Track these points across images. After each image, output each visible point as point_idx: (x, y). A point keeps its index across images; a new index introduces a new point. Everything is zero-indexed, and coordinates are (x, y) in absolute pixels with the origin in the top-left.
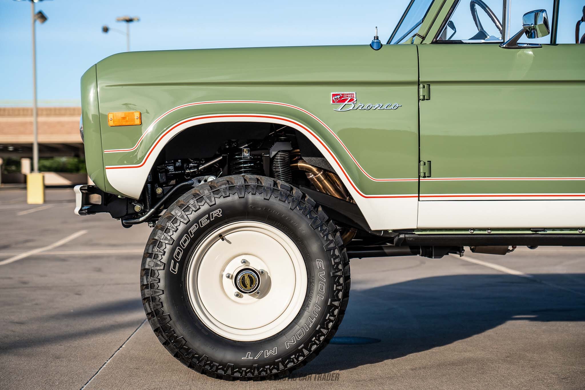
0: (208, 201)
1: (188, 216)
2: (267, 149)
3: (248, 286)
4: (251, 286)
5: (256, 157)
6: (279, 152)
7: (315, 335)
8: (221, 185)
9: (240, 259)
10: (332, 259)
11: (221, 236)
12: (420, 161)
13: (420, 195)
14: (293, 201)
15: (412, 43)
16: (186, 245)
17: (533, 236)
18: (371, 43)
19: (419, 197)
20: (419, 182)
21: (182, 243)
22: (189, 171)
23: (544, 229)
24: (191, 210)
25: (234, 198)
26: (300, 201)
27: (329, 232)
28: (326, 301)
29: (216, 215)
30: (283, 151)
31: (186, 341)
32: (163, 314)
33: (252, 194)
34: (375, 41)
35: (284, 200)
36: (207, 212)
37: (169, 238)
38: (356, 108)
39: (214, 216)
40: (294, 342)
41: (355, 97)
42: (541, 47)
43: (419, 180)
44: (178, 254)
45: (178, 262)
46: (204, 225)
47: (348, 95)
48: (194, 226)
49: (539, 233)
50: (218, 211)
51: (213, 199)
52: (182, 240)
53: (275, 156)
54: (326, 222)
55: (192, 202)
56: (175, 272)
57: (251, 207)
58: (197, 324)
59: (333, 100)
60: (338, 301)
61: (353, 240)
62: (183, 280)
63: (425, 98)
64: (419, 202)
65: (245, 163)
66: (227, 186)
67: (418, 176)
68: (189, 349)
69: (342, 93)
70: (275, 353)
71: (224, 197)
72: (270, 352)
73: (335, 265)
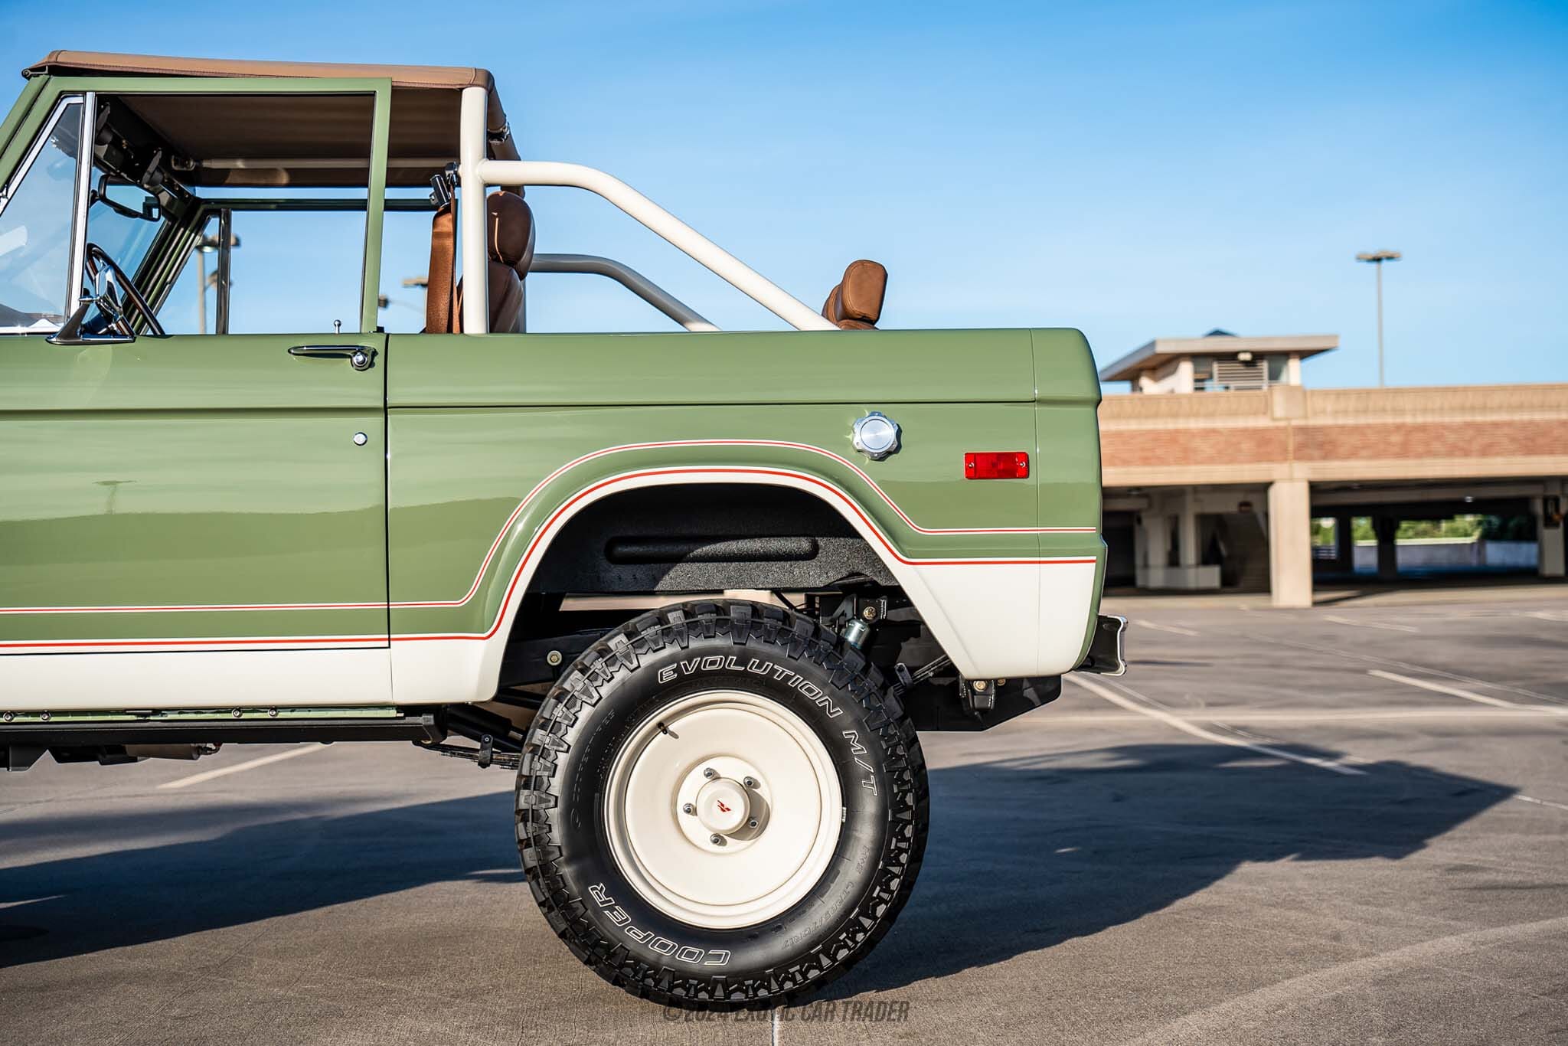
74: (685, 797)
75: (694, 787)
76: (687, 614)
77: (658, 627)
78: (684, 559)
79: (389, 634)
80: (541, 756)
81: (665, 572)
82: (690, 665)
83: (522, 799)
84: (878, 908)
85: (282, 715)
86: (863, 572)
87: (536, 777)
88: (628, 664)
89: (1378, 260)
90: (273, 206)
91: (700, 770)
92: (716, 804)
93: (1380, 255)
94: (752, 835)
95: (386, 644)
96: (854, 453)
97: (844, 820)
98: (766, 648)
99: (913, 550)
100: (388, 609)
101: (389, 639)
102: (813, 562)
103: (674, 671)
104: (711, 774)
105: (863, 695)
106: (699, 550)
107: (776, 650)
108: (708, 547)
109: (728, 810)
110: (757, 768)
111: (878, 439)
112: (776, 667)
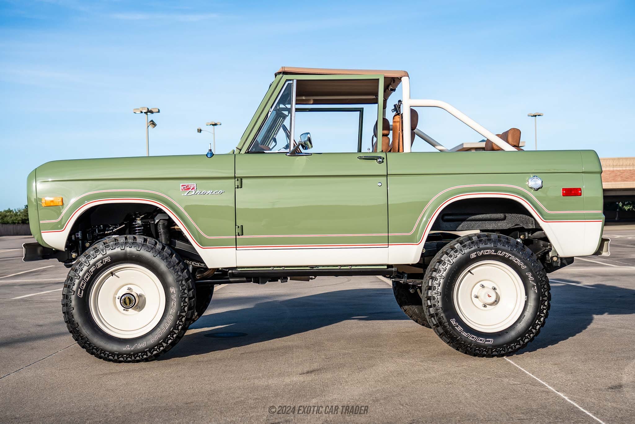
0: (102, 252)
1: (89, 261)
2: (153, 218)
3: (128, 304)
4: (130, 304)
5: (146, 223)
6: (161, 220)
7: (170, 334)
8: (110, 242)
9: (126, 287)
10: (180, 287)
11: (112, 274)
12: (236, 225)
13: (237, 246)
14: (156, 251)
15: (234, 153)
16: (88, 279)
17: (312, 270)
18: (207, 153)
19: (236, 247)
20: (236, 238)
21: (85, 278)
22: (107, 232)
23: (316, 266)
24: (91, 258)
25: (118, 250)
26: (160, 251)
27: (178, 270)
28: (177, 313)
29: (107, 260)
30: (163, 220)
31: (88, 339)
32: (73, 322)
33: (130, 247)
34: (209, 152)
35: (149, 250)
36: (101, 259)
37: (77, 275)
38: (196, 194)
39: (106, 261)
40: (157, 338)
41: (195, 186)
42: (311, 155)
43: (236, 237)
44: (83, 285)
45: (83, 290)
46: (99, 267)
47: (191, 186)
48: (93, 267)
49: (314, 268)
50: (108, 258)
51: (105, 251)
52: (85, 276)
53: (158, 222)
54: (177, 264)
55: (92, 253)
56: (81, 296)
57: (129, 255)
58: (95, 328)
59: (182, 189)
60: (185, 312)
61: (215, 273)
62: (86, 301)
63: (239, 187)
64: (237, 251)
65: (138, 227)
66: (114, 242)
67: (235, 235)
68: (90, 343)
69: (188, 184)
70: (144, 345)
71: (112, 250)
72: (141, 345)
73: (182, 290)
74: (475, 292)
75: (477, 290)
76: (478, 238)
77: (470, 241)
78: (466, 220)
79: (388, 243)
80: (435, 280)
81: (460, 224)
82: (480, 252)
83: (429, 293)
84: (537, 327)
85: (353, 267)
86: (520, 224)
87: (434, 286)
88: (461, 252)
89: (535, 116)
90: (308, 110)
91: (479, 284)
92: (487, 295)
93: (536, 114)
94: (494, 304)
95: (387, 246)
96: (528, 188)
97: (526, 300)
98: (503, 247)
99: (547, 218)
100: (388, 236)
101: (388, 245)
102: (505, 221)
103: (476, 254)
104: (483, 286)
105: (532, 262)
106: (470, 218)
107: (506, 247)
108: (473, 217)
109: (491, 296)
110: (496, 284)
111: (536, 184)
112: (506, 253)
